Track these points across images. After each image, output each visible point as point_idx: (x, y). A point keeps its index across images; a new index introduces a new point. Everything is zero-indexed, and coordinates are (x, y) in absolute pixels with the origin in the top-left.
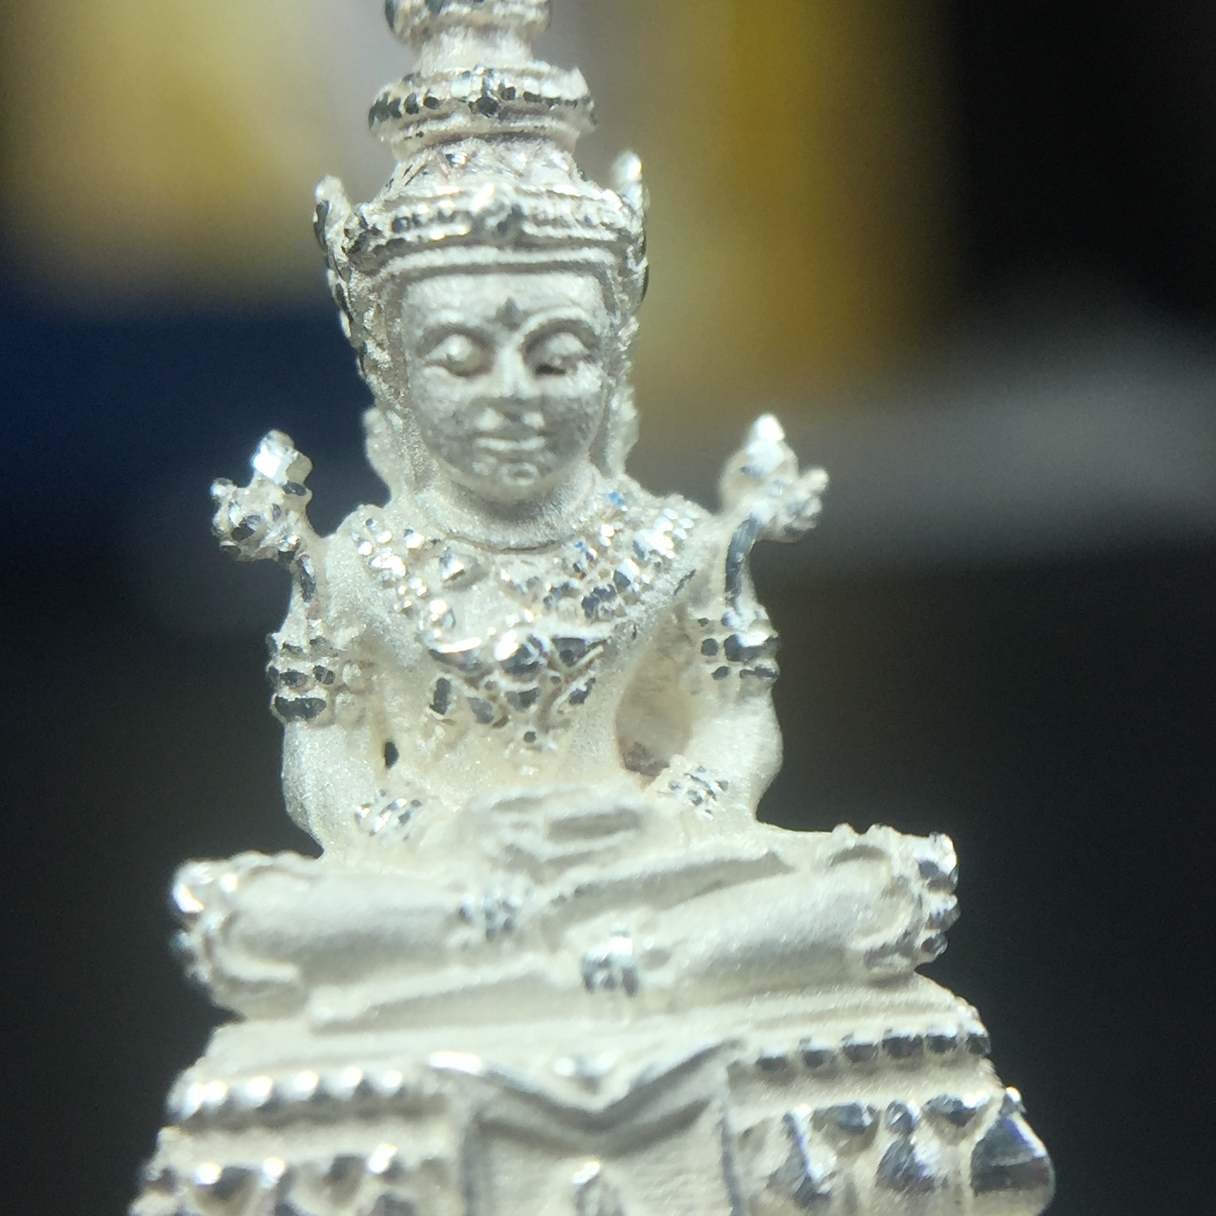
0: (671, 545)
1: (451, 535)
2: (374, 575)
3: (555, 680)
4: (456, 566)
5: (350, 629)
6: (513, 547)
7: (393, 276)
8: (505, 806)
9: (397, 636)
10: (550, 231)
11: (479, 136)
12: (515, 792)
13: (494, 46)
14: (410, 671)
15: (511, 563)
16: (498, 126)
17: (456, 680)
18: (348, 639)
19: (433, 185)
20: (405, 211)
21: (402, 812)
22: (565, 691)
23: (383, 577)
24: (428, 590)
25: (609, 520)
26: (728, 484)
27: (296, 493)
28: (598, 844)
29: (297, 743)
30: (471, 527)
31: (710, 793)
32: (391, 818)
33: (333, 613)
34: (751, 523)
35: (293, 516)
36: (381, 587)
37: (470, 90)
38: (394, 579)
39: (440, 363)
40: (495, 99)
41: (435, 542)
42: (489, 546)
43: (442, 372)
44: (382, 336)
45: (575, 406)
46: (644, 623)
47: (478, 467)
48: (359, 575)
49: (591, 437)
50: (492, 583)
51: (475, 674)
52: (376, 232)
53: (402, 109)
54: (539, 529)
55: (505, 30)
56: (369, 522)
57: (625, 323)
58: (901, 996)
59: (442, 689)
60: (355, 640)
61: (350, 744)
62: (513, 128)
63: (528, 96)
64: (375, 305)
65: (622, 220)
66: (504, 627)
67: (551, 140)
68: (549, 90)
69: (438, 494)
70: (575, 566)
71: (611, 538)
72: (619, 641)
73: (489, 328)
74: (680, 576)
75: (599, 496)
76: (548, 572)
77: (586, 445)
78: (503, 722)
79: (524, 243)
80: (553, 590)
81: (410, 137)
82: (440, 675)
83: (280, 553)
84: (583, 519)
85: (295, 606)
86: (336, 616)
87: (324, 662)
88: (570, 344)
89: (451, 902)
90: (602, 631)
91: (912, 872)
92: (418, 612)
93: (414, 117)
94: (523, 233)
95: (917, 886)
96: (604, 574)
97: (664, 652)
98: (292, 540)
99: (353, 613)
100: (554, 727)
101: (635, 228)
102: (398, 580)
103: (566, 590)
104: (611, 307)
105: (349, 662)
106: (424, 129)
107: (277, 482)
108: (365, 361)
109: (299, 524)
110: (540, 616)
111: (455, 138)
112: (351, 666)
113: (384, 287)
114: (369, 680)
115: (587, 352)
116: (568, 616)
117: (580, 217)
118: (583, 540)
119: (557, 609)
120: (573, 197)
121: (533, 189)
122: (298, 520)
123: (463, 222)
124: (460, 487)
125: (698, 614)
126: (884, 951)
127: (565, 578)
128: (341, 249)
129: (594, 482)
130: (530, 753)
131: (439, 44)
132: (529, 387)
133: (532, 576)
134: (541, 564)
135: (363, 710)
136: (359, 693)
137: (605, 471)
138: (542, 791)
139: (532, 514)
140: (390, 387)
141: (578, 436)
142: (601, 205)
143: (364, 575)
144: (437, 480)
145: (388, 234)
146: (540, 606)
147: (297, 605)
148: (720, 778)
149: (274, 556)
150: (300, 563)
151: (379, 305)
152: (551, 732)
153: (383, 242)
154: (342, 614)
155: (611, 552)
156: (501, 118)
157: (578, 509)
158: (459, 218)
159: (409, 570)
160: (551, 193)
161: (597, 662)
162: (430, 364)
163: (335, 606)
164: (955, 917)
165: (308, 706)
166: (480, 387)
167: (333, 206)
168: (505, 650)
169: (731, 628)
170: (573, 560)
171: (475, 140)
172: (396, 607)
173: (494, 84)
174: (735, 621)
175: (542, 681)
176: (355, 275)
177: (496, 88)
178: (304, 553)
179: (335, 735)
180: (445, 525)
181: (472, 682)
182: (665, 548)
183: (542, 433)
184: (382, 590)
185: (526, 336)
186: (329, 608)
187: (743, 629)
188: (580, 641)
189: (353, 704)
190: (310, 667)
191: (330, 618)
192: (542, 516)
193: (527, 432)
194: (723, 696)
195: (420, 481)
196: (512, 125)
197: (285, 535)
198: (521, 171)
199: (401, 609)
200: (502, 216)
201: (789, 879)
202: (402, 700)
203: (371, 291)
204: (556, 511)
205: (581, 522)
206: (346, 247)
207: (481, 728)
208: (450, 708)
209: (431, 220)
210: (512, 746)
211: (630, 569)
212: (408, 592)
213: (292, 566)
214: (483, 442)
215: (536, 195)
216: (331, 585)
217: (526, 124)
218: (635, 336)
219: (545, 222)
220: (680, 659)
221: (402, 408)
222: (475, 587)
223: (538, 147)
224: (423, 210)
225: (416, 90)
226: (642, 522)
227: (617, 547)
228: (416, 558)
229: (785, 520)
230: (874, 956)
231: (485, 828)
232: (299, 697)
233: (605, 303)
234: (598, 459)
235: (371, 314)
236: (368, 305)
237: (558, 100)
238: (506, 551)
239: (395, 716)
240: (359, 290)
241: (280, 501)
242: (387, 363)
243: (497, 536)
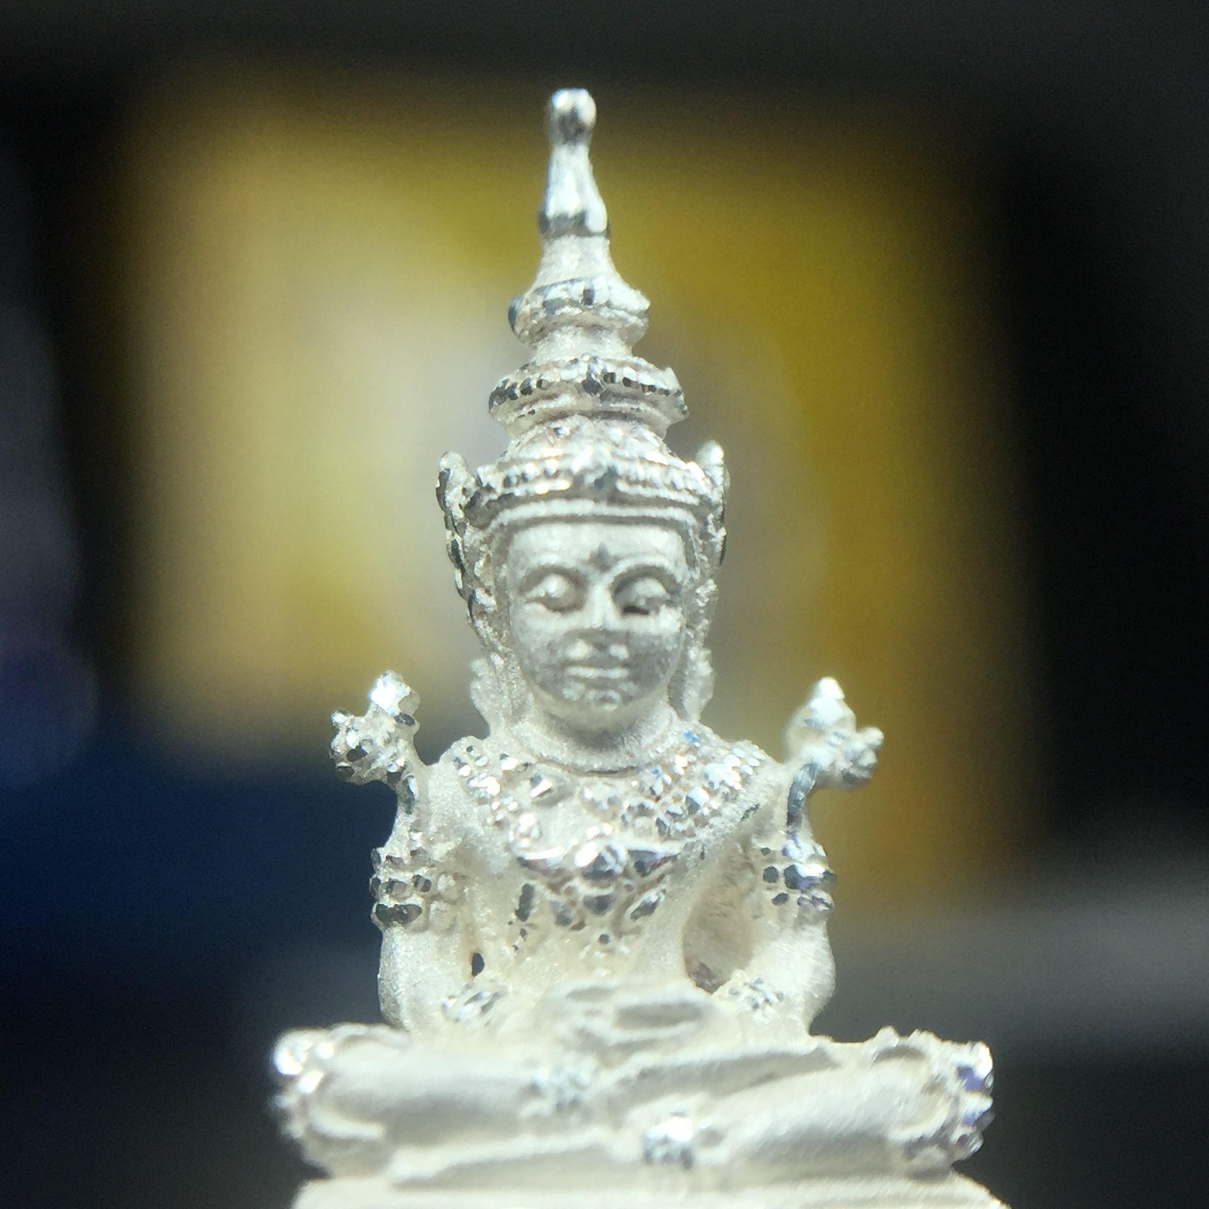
0: (739, 779)
1: (543, 760)
2: (471, 793)
3: (629, 888)
4: (545, 784)
5: (448, 843)
6: (597, 770)
7: (502, 526)
8: (577, 995)
9: (488, 846)
10: (640, 490)
11: (583, 414)
12: (586, 982)
13: (599, 341)
14: (499, 878)
15: (595, 784)
16: (600, 406)
17: (540, 887)
18: (444, 852)
19: (542, 450)
20: (515, 471)
21: (485, 1002)
22: (638, 899)
23: (479, 795)
24: (519, 805)
25: (683, 754)
27: (406, 723)
28: (663, 1033)
29: (393, 946)
30: (559, 752)
31: (767, 1001)
32: (474, 1009)
33: (433, 828)
34: (811, 767)
35: (402, 743)
36: (477, 804)
37: (578, 374)
38: (488, 797)
39: (539, 600)
40: (599, 381)
41: (526, 765)
42: (575, 769)
43: (540, 608)
44: (490, 583)
45: (657, 642)
46: (712, 844)
47: (567, 693)
48: (458, 794)
49: (671, 672)
50: (576, 801)
51: (557, 880)
52: (489, 489)
53: (517, 392)
54: (620, 756)
55: (610, 330)
56: (470, 749)
57: (702, 582)
58: (938, 1189)
59: (527, 894)
60: (451, 852)
61: (442, 949)
62: (612, 408)
63: (627, 382)
64: (485, 555)
65: (704, 488)
66: (585, 840)
67: (645, 423)
68: (646, 379)
69: (531, 725)
70: (651, 789)
71: (685, 768)
72: (689, 859)
73: (583, 569)
74: (746, 807)
75: (675, 733)
76: (626, 794)
77: (666, 679)
78: (580, 926)
79: (616, 498)
80: (630, 808)
81: (524, 415)
82: (525, 881)
83: (389, 774)
84: (660, 750)
85: (399, 824)
86: (435, 831)
87: (423, 872)
88: (653, 588)
89: (526, 1076)
90: (674, 848)
91: (950, 1073)
92: (508, 824)
93: (528, 397)
94: (616, 490)
95: (954, 1085)
96: (677, 799)
97: (730, 880)
98: (401, 762)
99: (450, 828)
100: (626, 934)
101: (716, 497)
102: (493, 797)
103: (642, 811)
104: (692, 563)
105: (445, 873)
106: (535, 408)
107: (390, 712)
108: (473, 608)
109: (407, 751)
110: (618, 831)
111: (563, 415)
112: (446, 877)
113: (494, 537)
114: (461, 891)
115: (668, 597)
116: (644, 833)
117: (668, 482)
118: (659, 768)
119: (634, 826)
120: (661, 465)
121: (627, 455)
122: (406, 747)
123: (565, 478)
124: (552, 717)
125: (759, 844)
126: (921, 1143)
127: (642, 799)
128: (458, 507)
129: (671, 721)
130: (603, 955)
131: (552, 340)
132: (614, 621)
133: (612, 795)
134: (621, 786)
135: (455, 919)
136: (453, 903)
137: (682, 714)
138: (613, 982)
139: (614, 743)
140: (495, 630)
141: (657, 669)
142: (687, 474)
143: (462, 794)
144: (533, 712)
145: (500, 490)
146: (619, 821)
147: (402, 822)
148: (778, 989)
149: (383, 777)
150: (406, 782)
151: (488, 555)
152: (624, 938)
153: (495, 497)
154: (440, 830)
155: (684, 781)
156: (603, 398)
157: (656, 742)
158: (562, 475)
159: (503, 789)
160: (642, 460)
161: (668, 878)
162: (529, 601)
163: (434, 823)
164: (990, 1119)
165: (405, 912)
166: (573, 621)
167: (454, 473)
168: (585, 859)
169: (791, 859)
170: (650, 785)
171: (580, 416)
172: (490, 820)
173: (598, 369)
174: (794, 852)
175: (617, 887)
176: (470, 530)
177: (599, 373)
178: (410, 774)
179: (429, 939)
180: (536, 750)
181: (554, 888)
182: (734, 781)
183: (625, 665)
184: (477, 806)
185: (617, 578)
186: (430, 823)
187: (801, 860)
188: (651, 853)
189: (446, 911)
190: (409, 876)
191: (429, 833)
192: (624, 744)
193: (612, 662)
194: (782, 919)
195: (517, 713)
196: (612, 405)
197: (395, 756)
198: (618, 443)
199: (493, 822)
200: (600, 474)
201: (838, 1073)
202: (490, 911)
203: (482, 543)
204: (637, 743)
205: (657, 752)
206: (462, 504)
207: (560, 930)
208: (534, 911)
209: (538, 478)
210: (588, 948)
211: (700, 795)
212: (499, 808)
213: (399, 788)
214: (574, 671)
215: (630, 460)
216: (432, 803)
217: (624, 406)
218: (712, 595)
219: (637, 482)
220: (744, 885)
221: (504, 648)
222: (560, 805)
223: (634, 426)
224: (531, 470)
225: (531, 377)
226: (713, 758)
227: (690, 777)
228: (509, 779)
229: (843, 765)
230: (914, 1147)
231: (558, 1014)
232: (398, 903)
233: (687, 559)
234: (676, 702)
235: (481, 563)
236: (479, 554)
237: (652, 388)
238: (590, 773)
239: (483, 926)
240: (472, 542)
241: (392, 730)
242: (493, 606)
243: (583, 759)
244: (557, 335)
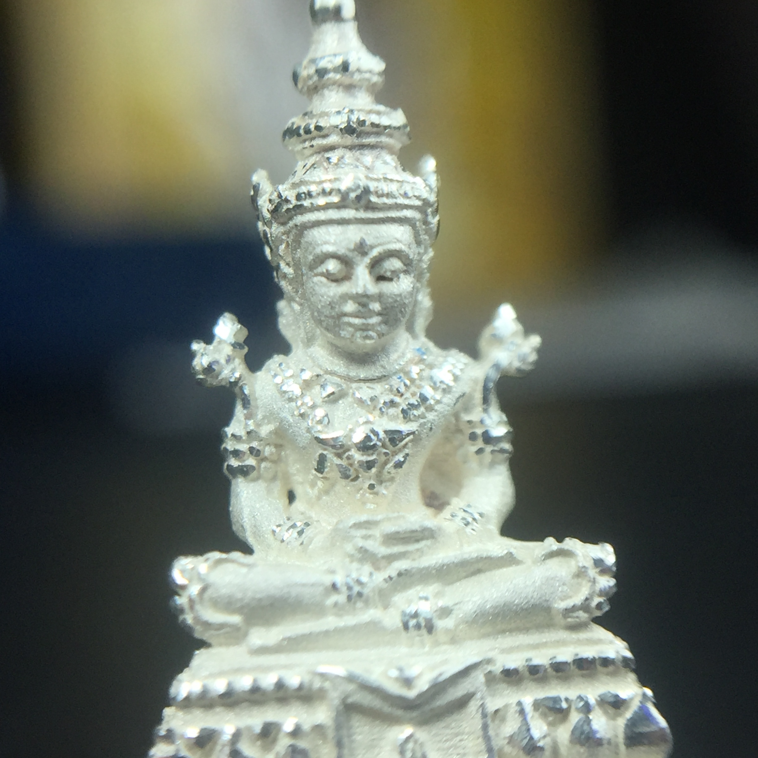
0: (452, 378)
1: (327, 372)
2: (283, 395)
3: (386, 454)
4: (330, 389)
5: (270, 425)
6: (363, 379)
7: (296, 226)
8: (358, 526)
9: (297, 429)
10: (385, 200)
11: (346, 147)
12: (364, 518)
13: (354, 96)
14: (304, 449)
15: (361, 388)
16: (356, 141)
17: (330, 455)
18: (268, 431)
19: (319, 175)
20: (304, 189)
21: (299, 529)
22: (392, 460)
23: (289, 396)
24: (314, 403)
25: (416, 364)
26: (483, 343)
27: (239, 348)
28: (411, 547)
29: (239, 490)
30: (338, 368)
31: (474, 519)
32: (294, 533)
33: (260, 416)
34: (496, 366)
35: (237, 361)
36: (287, 402)
37: (340, 121)
38: (294, 397)
39: (322, 274)
40: (355, 126)
41: (318, 376)
42: (349, 378)
43: (324, 280)
44: (289, 259)
45: (398, 299)
46: (437, 422)
47: (343, 333)
48: (275, 394)
49: (407, 316)
50: (350, 399)
51: (340, 451)
52: (287, 201)
53: (302, 132)
54: (377, 369)
55: (361, 87)
56: (280, 365)
57: (426, 252)
58: (583, 635)
59: (322, 460)
60: (272, 432)
61: (269, 491)
62: (364, 142)
63: (373, 125)
64: (285, 242)
65: (425, 194)
66: (357, 424)
67: (386, 149)
68: (385, 121)
69: (319, 349)
70: (397, 389)
71: (418, 374)
72: (423, 432)
73: (350, 254)
74: (457, 395)
75: (411, 350)
76: (382, 393)
77: (404, 320)
78: (356, 478)
79: (370, 207)
80: (385, 403)
81: (306, 148)
82: (321, 452)
83: (230, 383)
84: (402, 363)
85: (238, 412)
86: (261, 418)
87: (255, 444)
88: (395, 264)
89: (328, 580)
90: (412, 426)
91: (589, 564)
92: (308, 416)
93: (309, 136)
94: (370, 201)
95: (592, 572)
96: (413, 395)
97: (447, 440)
98: (237, 375)
99: (270, 416)
100: (385, 481)
101: (432, 198)
102: (297, 398)
103: (392, 404)
104: (418, 243)
105: (268, 444)
106: (314, 143)
107: (229, 342)
108: (279, 273)
109: (241, 365)
110: (377, 418)
111: (332, 148)
112: (270, 446)
113: (291, 232)
114: (279, 455)
115: (405, 268)
116: (394, 418)
117: (402, 192)
118: (402, 375)
119: (387, 413)
120: (398, 181)
121: (375, 177)
122: (240, 364)
123: (336, 195)
124: (332, 345)
125: (466, 417)
126: (574, 609)
127: (392, 397)
128: (266, 210)
129: (408, 342)
130: (372, 496)
131: (323, 95)
132: (373, 288)
133: (373, 395)
134: (378, 389)
135: (276, 472)
136: (274, 462)
137: (414, 335)
138: (379, 517)
139: (373, 360)
140: (293, 288)
141: (400, 315)
142: (414, 186)
143: (278, 395)
144: (319, 341)
145: (294, 202)
146: (377, 412)
147: (239, 411)
148: (480, 511)
149: (227, 383)
150: (241, 388)
151: (288, 242)
152: (384, 484)
153: (291, 206)
154: (264, 417)
155: (418, 382)
156: (358, 137)
157: (399, 357)
158: (334, 193)
159: (303, 392)
160: (386, 179)
161: (410, 444)
162: (316, 275)
163: (261, 413)
164: (614, 590)
165: (245, 469)
166: (345, 288)
167: (262, 186)
168: (358, 437)
169: (486, 426)
170: (396, 386)
171: (343, 149)
172: (296, 413)
173: (354, 118)
174: (488, 421)
175: (378, 455)
176: (275, 226)
177: (355, 120)
178: (244, 382)
179: (260, 486)
180: (323, 366)
181: (339, 456)
182: (449, 380)
183: (379, 314)
184: (288, 403)
185: (371, 259)
186: (258, 413)
187: (493, 426)
188: (400, 432)
189: (271, 468)
190: (247, 447)
191: (258, 419)
192: (379, 362)
193: (372, 313)
194: (481, 464)
195: (309, 341)
196: (364, 141)
197: (233, 371)
198: (369, 167)
199: (298, 414)
200: (359, 192)
201: (519, 568)
202: (298, 466)
203: (284, 234)
204: (387, 359)
205: (400, 365)
206: (269, 209)
207: (344, 482)
208: (326, 470)
209: (318, 194)
210: (361, 492)
211: (428, 391)
212: (302, 404)
213: (237, 390)
214: (346, 319)
215: (378, 180)
216: (259, 401)
217: (371, 140)
218: (432, 260)
219: (382, 195)
220: (456, 443)
221: (300, 300)
222: (340, 402)
223: (378, 153)
224: (314, 189)
225: (310, 121)
226: (435, 365)
227: (421, 378)
228: (307, 385)
229: (517, 364)
230: (568, 612)
231: (347, 538)
232: (240, 464)
233: (415, 241)
234: (410, 328)
235: (283, 247)
236: (282, 241)
237: (389, 127)
238: (359, 381)
239: (295, 475)
240: (277, 233)
241: (230, 353)
242: (292, 274)
243: (353, 372)
244: (326, 92)
